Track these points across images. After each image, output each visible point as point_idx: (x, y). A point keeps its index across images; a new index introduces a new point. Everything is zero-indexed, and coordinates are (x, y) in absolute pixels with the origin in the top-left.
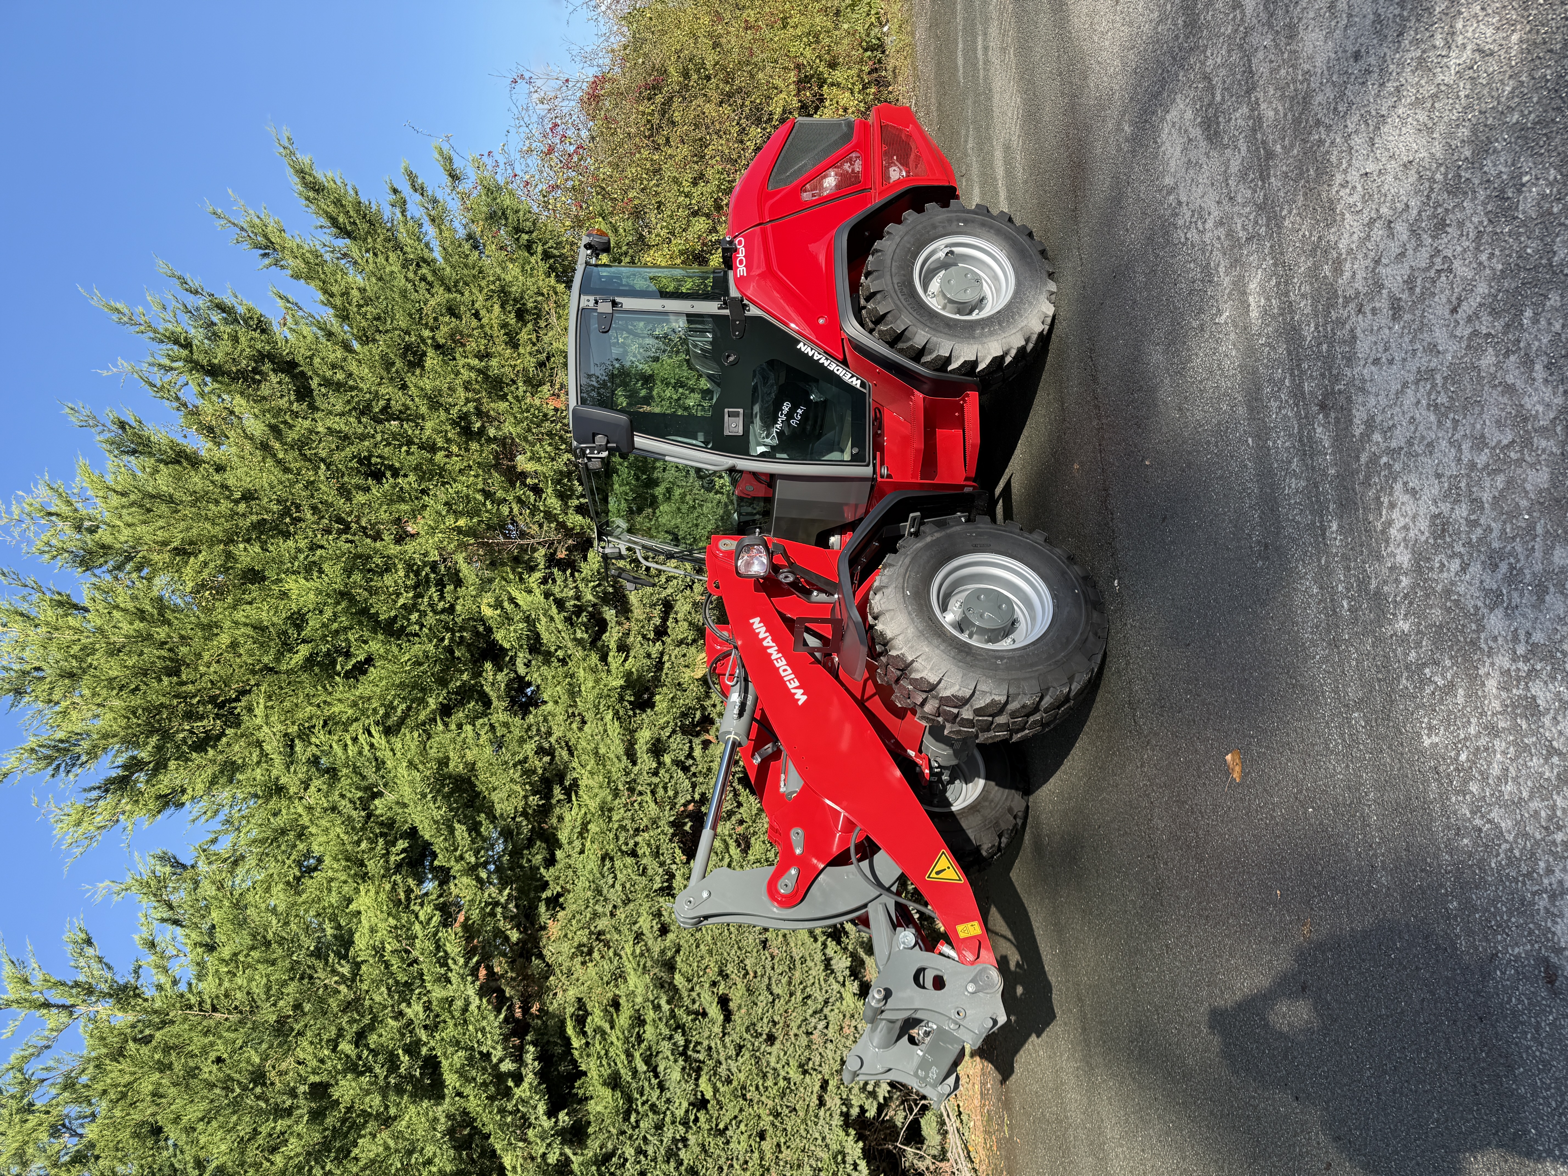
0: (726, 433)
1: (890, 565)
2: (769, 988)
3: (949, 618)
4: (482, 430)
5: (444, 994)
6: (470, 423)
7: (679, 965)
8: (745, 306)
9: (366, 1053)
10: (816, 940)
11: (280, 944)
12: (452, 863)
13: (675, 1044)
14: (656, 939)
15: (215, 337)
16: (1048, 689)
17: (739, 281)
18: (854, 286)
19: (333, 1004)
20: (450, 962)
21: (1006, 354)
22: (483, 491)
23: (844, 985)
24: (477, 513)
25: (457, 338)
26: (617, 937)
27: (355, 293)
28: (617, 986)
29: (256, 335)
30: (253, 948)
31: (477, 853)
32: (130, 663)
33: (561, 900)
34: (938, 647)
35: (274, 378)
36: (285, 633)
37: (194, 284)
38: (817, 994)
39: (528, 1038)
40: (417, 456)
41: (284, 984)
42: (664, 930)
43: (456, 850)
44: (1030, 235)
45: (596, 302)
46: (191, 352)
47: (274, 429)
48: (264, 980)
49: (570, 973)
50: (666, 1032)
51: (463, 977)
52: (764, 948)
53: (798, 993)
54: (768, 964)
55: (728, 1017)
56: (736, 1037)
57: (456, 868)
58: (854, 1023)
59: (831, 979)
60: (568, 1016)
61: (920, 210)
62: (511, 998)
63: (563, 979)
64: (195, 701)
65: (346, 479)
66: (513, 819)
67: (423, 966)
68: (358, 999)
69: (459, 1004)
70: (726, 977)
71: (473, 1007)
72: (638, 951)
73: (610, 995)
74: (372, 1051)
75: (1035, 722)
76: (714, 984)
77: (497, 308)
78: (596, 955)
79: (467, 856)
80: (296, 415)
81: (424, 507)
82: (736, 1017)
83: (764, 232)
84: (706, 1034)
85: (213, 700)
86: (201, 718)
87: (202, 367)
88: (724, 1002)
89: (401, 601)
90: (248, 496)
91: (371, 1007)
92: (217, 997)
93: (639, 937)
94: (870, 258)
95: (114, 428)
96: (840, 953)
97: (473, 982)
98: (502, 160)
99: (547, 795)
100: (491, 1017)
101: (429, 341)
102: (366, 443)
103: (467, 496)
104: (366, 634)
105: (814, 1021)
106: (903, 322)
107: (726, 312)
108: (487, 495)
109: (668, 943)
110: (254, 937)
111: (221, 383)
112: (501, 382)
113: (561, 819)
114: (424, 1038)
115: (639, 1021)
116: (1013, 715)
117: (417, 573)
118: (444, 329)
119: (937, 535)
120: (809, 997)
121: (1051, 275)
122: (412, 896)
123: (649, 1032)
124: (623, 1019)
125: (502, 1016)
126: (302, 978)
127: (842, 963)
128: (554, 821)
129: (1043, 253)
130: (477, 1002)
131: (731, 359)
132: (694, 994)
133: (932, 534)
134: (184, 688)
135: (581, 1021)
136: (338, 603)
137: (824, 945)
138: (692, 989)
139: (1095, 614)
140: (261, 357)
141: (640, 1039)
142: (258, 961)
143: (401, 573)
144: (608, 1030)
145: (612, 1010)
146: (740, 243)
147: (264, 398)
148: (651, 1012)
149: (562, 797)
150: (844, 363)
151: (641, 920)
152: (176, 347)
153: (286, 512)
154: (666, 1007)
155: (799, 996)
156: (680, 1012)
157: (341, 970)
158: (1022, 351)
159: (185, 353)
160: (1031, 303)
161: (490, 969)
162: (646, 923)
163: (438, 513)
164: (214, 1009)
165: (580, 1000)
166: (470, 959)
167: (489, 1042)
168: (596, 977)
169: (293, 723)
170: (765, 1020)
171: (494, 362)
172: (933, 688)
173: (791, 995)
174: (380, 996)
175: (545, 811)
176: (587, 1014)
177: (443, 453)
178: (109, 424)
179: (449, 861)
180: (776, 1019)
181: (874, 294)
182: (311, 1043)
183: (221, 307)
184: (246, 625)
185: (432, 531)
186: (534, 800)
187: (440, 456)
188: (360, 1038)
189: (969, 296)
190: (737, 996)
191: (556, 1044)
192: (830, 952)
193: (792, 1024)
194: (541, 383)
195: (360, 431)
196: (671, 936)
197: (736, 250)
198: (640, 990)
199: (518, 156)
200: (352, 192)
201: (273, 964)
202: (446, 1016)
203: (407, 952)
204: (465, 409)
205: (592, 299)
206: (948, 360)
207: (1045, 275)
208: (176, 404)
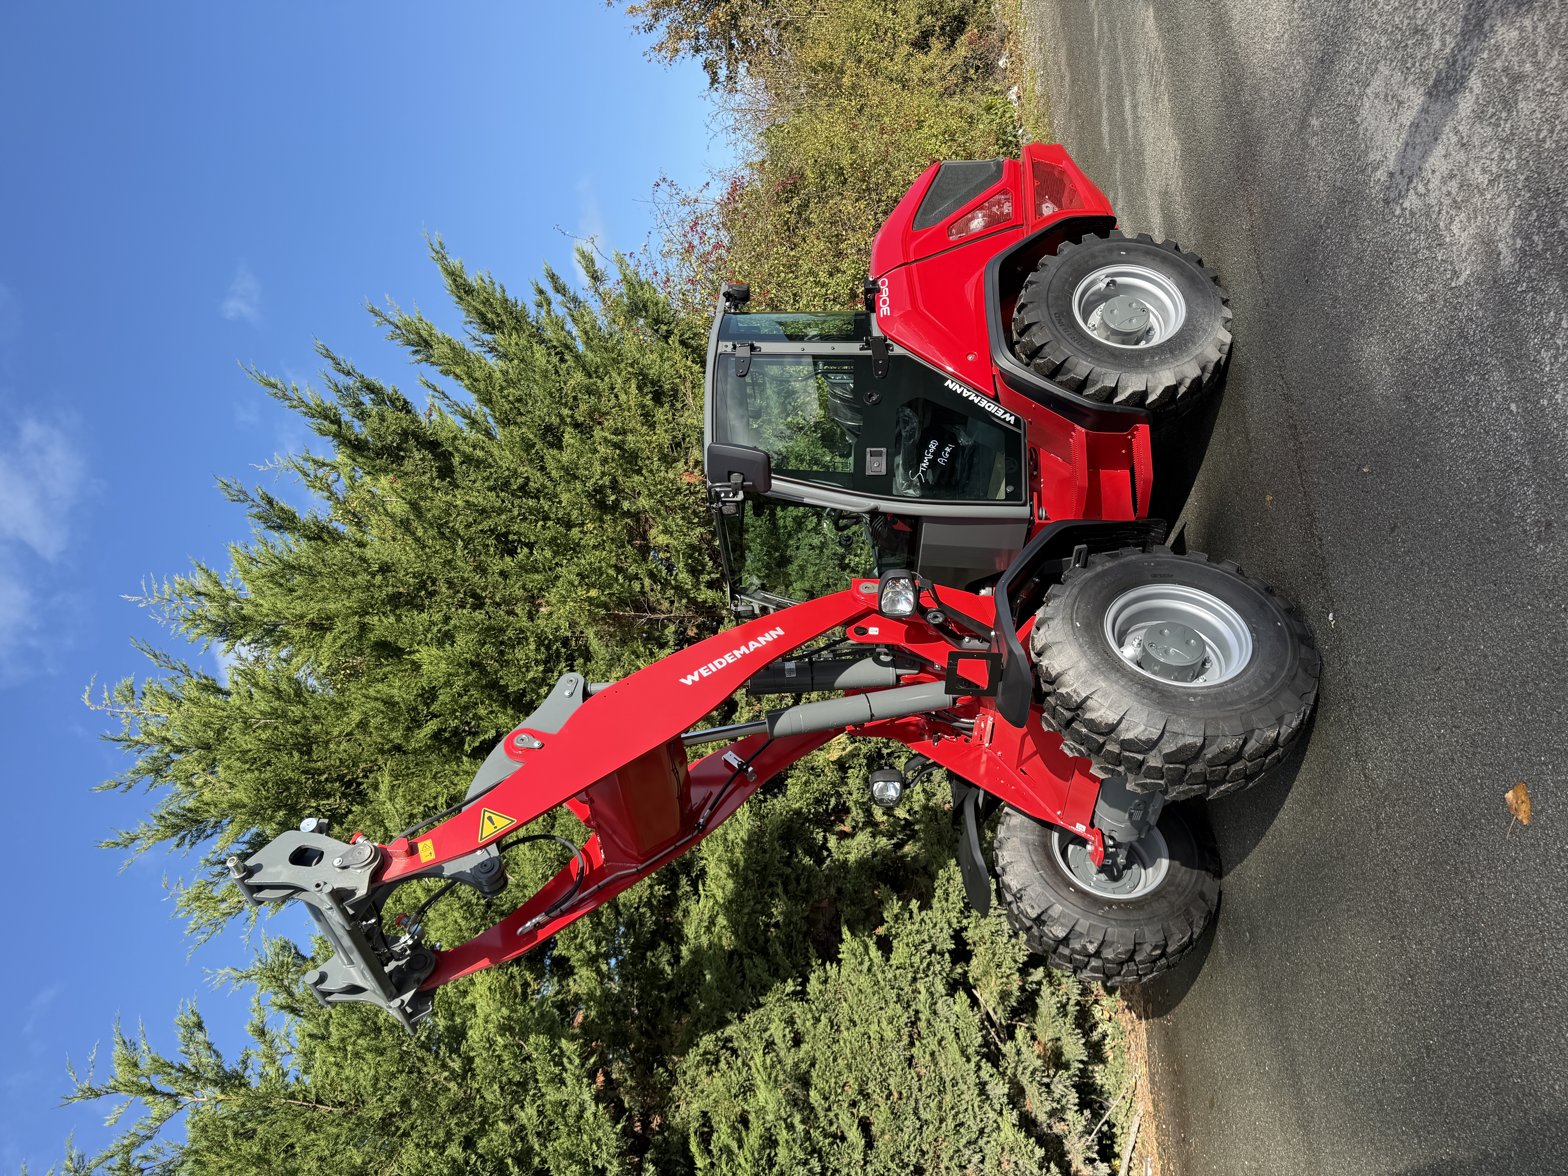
0: (868, 472)
1: (1056, 596)
2: (916, 1112)
3: (1129, 652)
4: (616, 503)
5: (558, 1096)
6: (605, 496)
7: (815, 1080)
8: (888, 346)
9: (473, 1157)
10: (968, 1060)
11: (391, 1032)
12: (573, 952)
13: (810, 1170)
14: (789, 1050)
15: (363, 416)
16: (1253, 731)
17: (881, 321)
18: (1007, 322)
19: (443, 1102)
20: (565, 1060)
21: (1180, 383)
22: (616, 566)
23: (1001, 1113)
24: (610, 586)
25: (596, 416)
26: (746, 1044)
27: (498, 375)
28: (745, 1100)
29: (402, 415)
30: (361, 1034)
31: (598, 944)
32: (264, 737)
33: (686, 1000)
34: (1117, 682)
35: (417, 456)
36: (415, 709)
37: (347, 365)
38: (971, 1123)
39: (648, 1156)
40: (553, 530)
41: (393, 1076)
42: (797, 1041)
43: (576, 937)
44: (1200, 262)
45: (735, 347)
46: (340, 426)
47: (414, 506)
48: (373, 1072)
49: (694, 1084)
50: (801, 1155)
51: (579, 1079)
52: (910, 1066)
53: (950, 1120)
54: (915, 1085)
55: (870, 1144)
56: (879, 1166)
57: (576, 957)
58: (1013, 1158)
59: (986, 1107)
60: (692, 1130)
61: (1077, 241)
62: (631, 1109)
63: (687, 1089)
64: (323, 778)
65: (482, 558)
66: (637, 909)
67: (536, 1063)
68: (469, 1099)
69: (574, 1109)
70: (867, 1096)
71: (588, 1114)
72: (768, 1062)
73: (738, 1110)
74: (480, 1156)
75: (1237, 772)
76: (854, 1104)
77: (634, 390)
78: (723, 1065)
79: (587, 944)
80: (436, 490)
81: (557, 578)
82: (879, 1144)
83: (909, 274)
84: (846, 1160)
85: (340, 778)
86: (328, 796)
87: (350, 441)
88: (865, 1126)
89: (531, 675)
90: (385, 569)
91: (482, 1108)
92: (323, 1087)
93: (770, 1045)
94: (1023, 292)
95: (263, 503)
96: (997, 1078)
97: (589, 1085)
98: (644, 261)
99: (674, 886)
100: (608, 1127)
101: (568, 420)
102: (503, 517)
103: (600, 568)
104: (495, 707)
105: (967, 1152)
106: (1062, 352)
107: (869, 352)
108: (619, 570)
109: (801, 1054)
110: (364, 1021)
111: (366, 457)
112: (637, 457)
113: (686, 912)
114: (537, 1147)
115: (770, 1142)
116: (1211, 763)
117: (548, 648)
118: (583, 407)
119: (1109, 565)
120: (962, 1124)
121: (1225, 302)
122: (529, 991)
123: (782, 1155)
124: (753, 1139)
125: (619, 1126)
126: (410, 1072)
127: (999, 1090)
128: (680, 914)
129: (1215, 280)
130: (593, 1108)
131: (874, 398)
132: (831, 1115)
133: (1103, 564)
134: (313, 765)
135: (705, 1139)
136: (468, 674)
137: (979, 1068)
138: (829, 1109)
139: (1304, 649)
140: (405, 434)
141: (771, 1163)
142: (367, 1050)
143: (533, 647)
144: (736, 1151)
145: (740, 1126)
146: (883, 283)
147: (406, 474)
148: (784, 1132)
149: (688, 889)
150: (996, 399)
151: (773, 1027)
152: (326, 423)
153: (422, 586)
154: (800, 1127)
155: (950, 1123)
156: (815, 1134)
157: (451, 1064)
158: (1197, 381)
159: (334, 428)
160: (1205, 331)
161: (607, 1074)
162: (777, 1031)
163: (571, 583)
164: (319, 1101)
165: (704, 1114)
166: (587, 1058)
167: (605, 1156)
168: (723, 1089)
169: (419, 804)
170: (912, 1149)
171: (630, 438)
172: (1112, 728)
173: (942, 1121)
174: (492, 1094)
175: (670, 902)
176: (712, 1131)
177: (577, 529)
178: (258, 500)
179: (568, 948)
180: (925, 1147)
181: (1029, 326)
182: (418, 1145)
183: (371, 388)
184: (376, 699)
185: (563, 601)
186: (660, 890)
187: (575, 532)
188: (468, 1143)
189: (1134, 325)
190: (880, 1120)
191: (678, 1163)
192: (984, 1075)
193: (943, 1155)
194: (676, 460)
195: (497, 505)
196: (805, 1047)
197: (879, 291)
198: (771, 1107)
199: (659, 257)
200: (498, 289)
201: (382, 1054)
202: (559, 1121)
203: (520, 1047)
204: (600, 482)
205: (730, 345)
206: (1114, 392)
207: (1219, 302)
208: (326, 494)
